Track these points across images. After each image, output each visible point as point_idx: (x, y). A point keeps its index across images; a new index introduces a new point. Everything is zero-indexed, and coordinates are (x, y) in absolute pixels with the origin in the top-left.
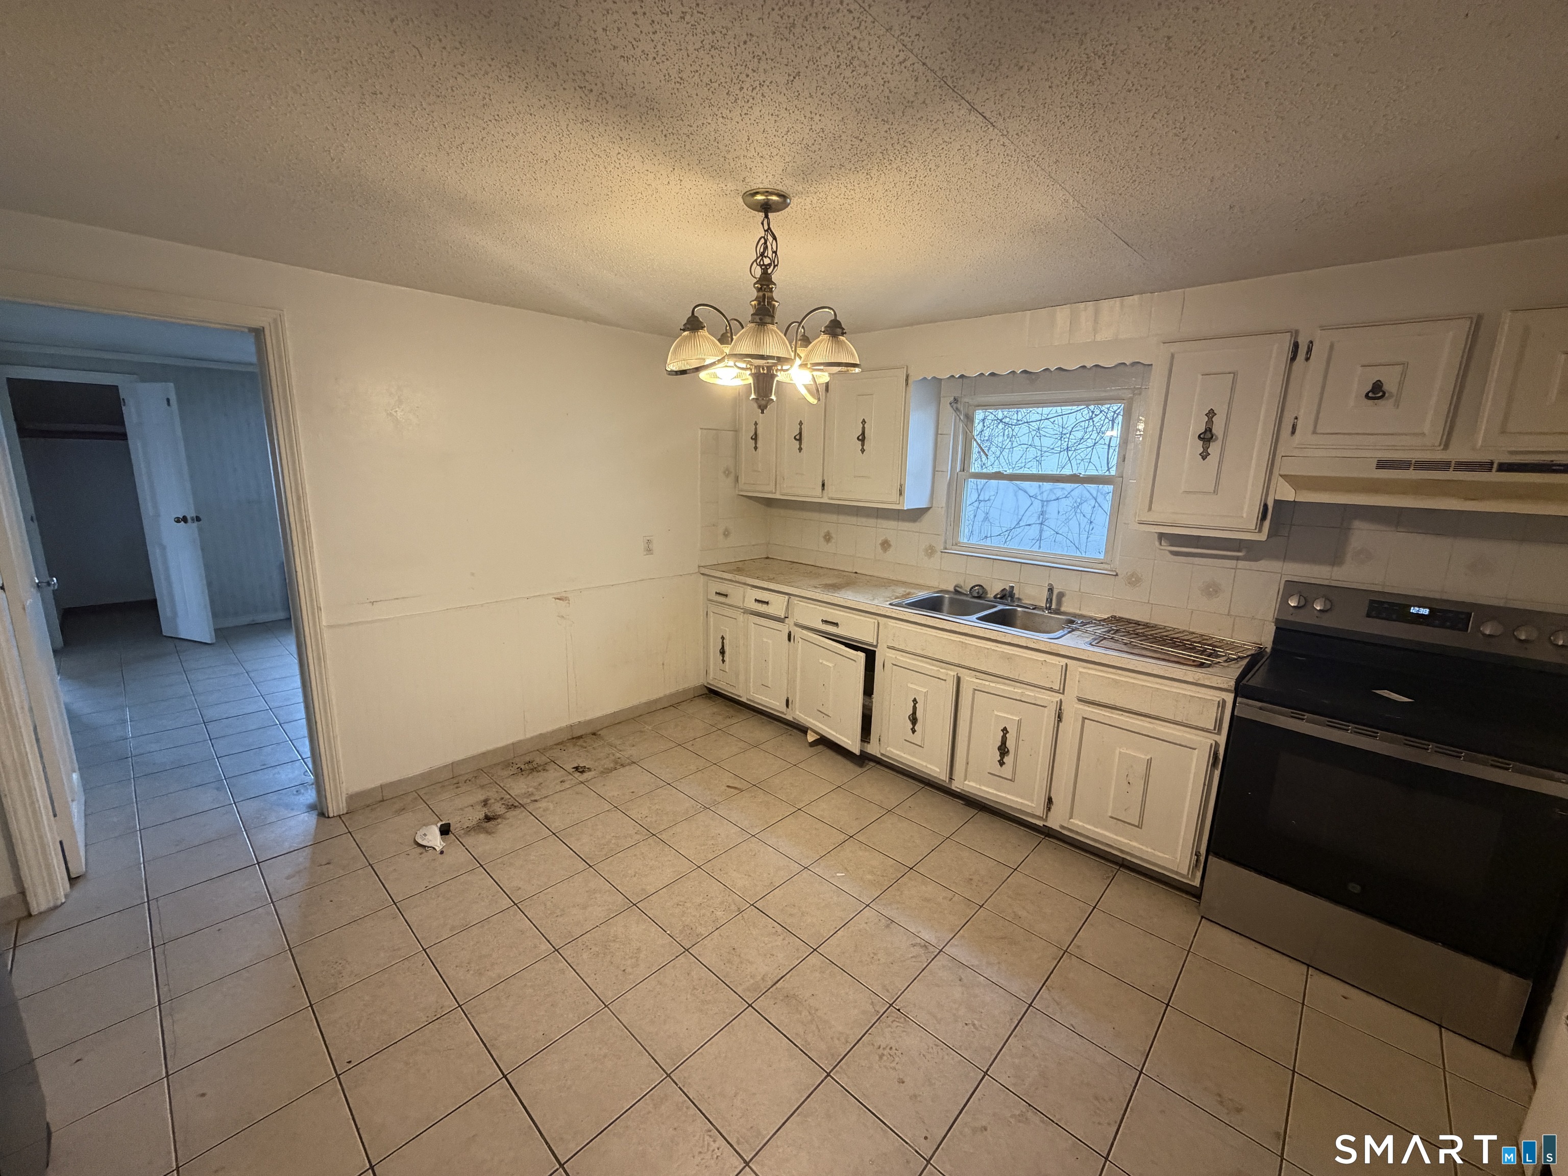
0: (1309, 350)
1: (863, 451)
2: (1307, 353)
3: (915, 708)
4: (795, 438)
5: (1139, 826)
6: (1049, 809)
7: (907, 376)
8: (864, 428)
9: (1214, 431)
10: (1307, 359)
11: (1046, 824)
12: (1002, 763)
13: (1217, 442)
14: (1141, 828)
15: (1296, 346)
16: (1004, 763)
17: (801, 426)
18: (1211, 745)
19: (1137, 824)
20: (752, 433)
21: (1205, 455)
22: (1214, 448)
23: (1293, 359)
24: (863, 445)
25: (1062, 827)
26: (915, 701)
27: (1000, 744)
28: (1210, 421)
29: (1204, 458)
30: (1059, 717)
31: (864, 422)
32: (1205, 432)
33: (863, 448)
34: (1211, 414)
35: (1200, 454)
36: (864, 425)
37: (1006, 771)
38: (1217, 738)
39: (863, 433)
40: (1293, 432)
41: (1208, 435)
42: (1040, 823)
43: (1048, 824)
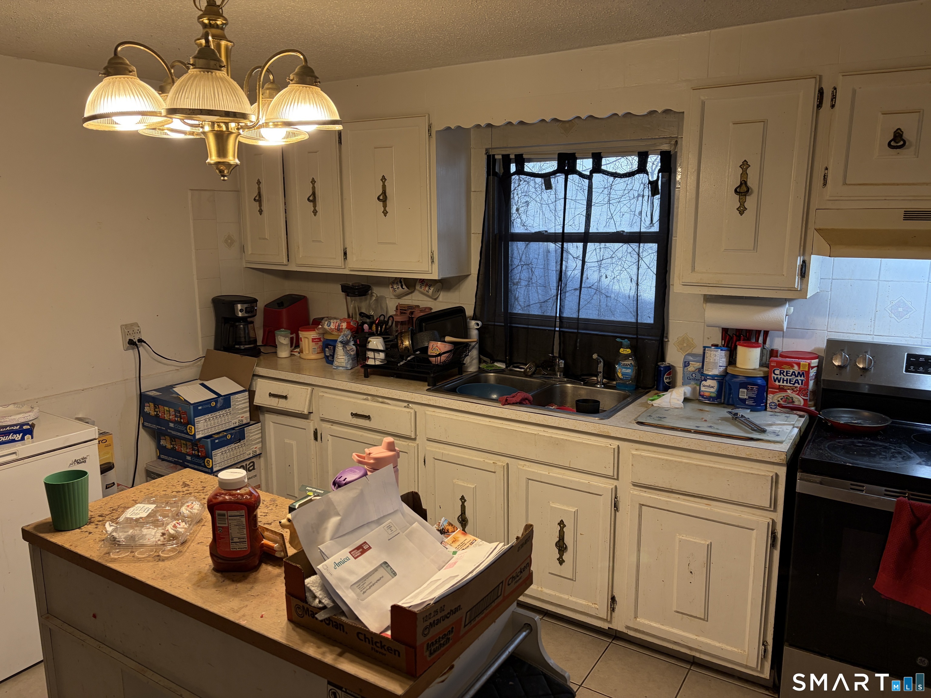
0: (834, 97)
1: (385, 213)
2: (832, 100)
3: (463, 507)
4: (308, 199)
5: (705, 619)
6: (613, 610)
7: (430, 126)
8: (384, 187)
9: (749, 184)
10: (833, 106)
11: (610, 626)
12: (561, 561)
13: (753, 195)
14: (707, 621)
15: (821, 92)
16: (563, 561)
17: (313, 184)
18: (768, 523)
19: (703, 617)
20: (256, 193)
21: (742, 210)
22: (750, 202)
23: (820, 106)
24: (385, 206)
25: (628, 627)
26: (463, 499)
27: (558, 539)
28: (744, 174)
29: (741, 213)
30: (616, 506)
31: (384, 179)
32: (740, 186)
33: (385, 209)
34: (745, 165)
35: (737, 209)
36: (384, 183)
37: (566, 569)
38: (773, 515)
39: (384, 192)
40: (825, 184)
41: (744, 189)
42: (605, 626)
43: (614, 626)
